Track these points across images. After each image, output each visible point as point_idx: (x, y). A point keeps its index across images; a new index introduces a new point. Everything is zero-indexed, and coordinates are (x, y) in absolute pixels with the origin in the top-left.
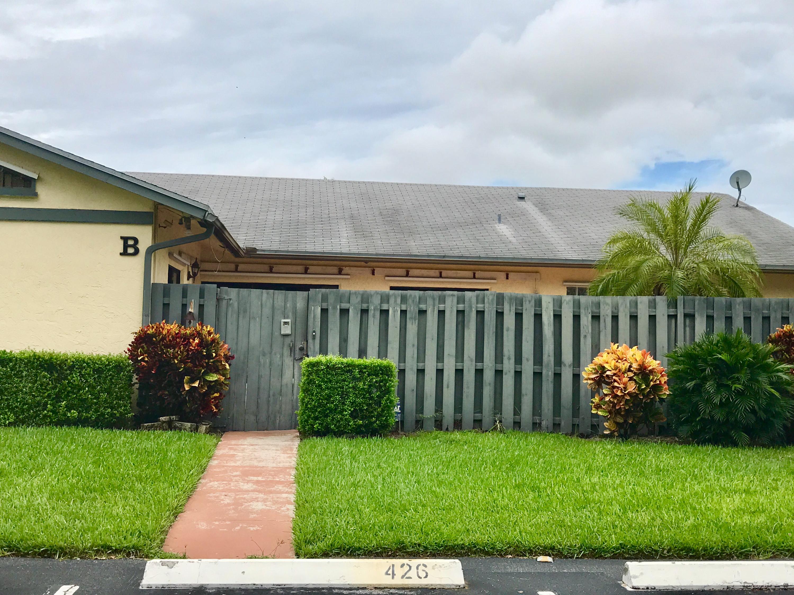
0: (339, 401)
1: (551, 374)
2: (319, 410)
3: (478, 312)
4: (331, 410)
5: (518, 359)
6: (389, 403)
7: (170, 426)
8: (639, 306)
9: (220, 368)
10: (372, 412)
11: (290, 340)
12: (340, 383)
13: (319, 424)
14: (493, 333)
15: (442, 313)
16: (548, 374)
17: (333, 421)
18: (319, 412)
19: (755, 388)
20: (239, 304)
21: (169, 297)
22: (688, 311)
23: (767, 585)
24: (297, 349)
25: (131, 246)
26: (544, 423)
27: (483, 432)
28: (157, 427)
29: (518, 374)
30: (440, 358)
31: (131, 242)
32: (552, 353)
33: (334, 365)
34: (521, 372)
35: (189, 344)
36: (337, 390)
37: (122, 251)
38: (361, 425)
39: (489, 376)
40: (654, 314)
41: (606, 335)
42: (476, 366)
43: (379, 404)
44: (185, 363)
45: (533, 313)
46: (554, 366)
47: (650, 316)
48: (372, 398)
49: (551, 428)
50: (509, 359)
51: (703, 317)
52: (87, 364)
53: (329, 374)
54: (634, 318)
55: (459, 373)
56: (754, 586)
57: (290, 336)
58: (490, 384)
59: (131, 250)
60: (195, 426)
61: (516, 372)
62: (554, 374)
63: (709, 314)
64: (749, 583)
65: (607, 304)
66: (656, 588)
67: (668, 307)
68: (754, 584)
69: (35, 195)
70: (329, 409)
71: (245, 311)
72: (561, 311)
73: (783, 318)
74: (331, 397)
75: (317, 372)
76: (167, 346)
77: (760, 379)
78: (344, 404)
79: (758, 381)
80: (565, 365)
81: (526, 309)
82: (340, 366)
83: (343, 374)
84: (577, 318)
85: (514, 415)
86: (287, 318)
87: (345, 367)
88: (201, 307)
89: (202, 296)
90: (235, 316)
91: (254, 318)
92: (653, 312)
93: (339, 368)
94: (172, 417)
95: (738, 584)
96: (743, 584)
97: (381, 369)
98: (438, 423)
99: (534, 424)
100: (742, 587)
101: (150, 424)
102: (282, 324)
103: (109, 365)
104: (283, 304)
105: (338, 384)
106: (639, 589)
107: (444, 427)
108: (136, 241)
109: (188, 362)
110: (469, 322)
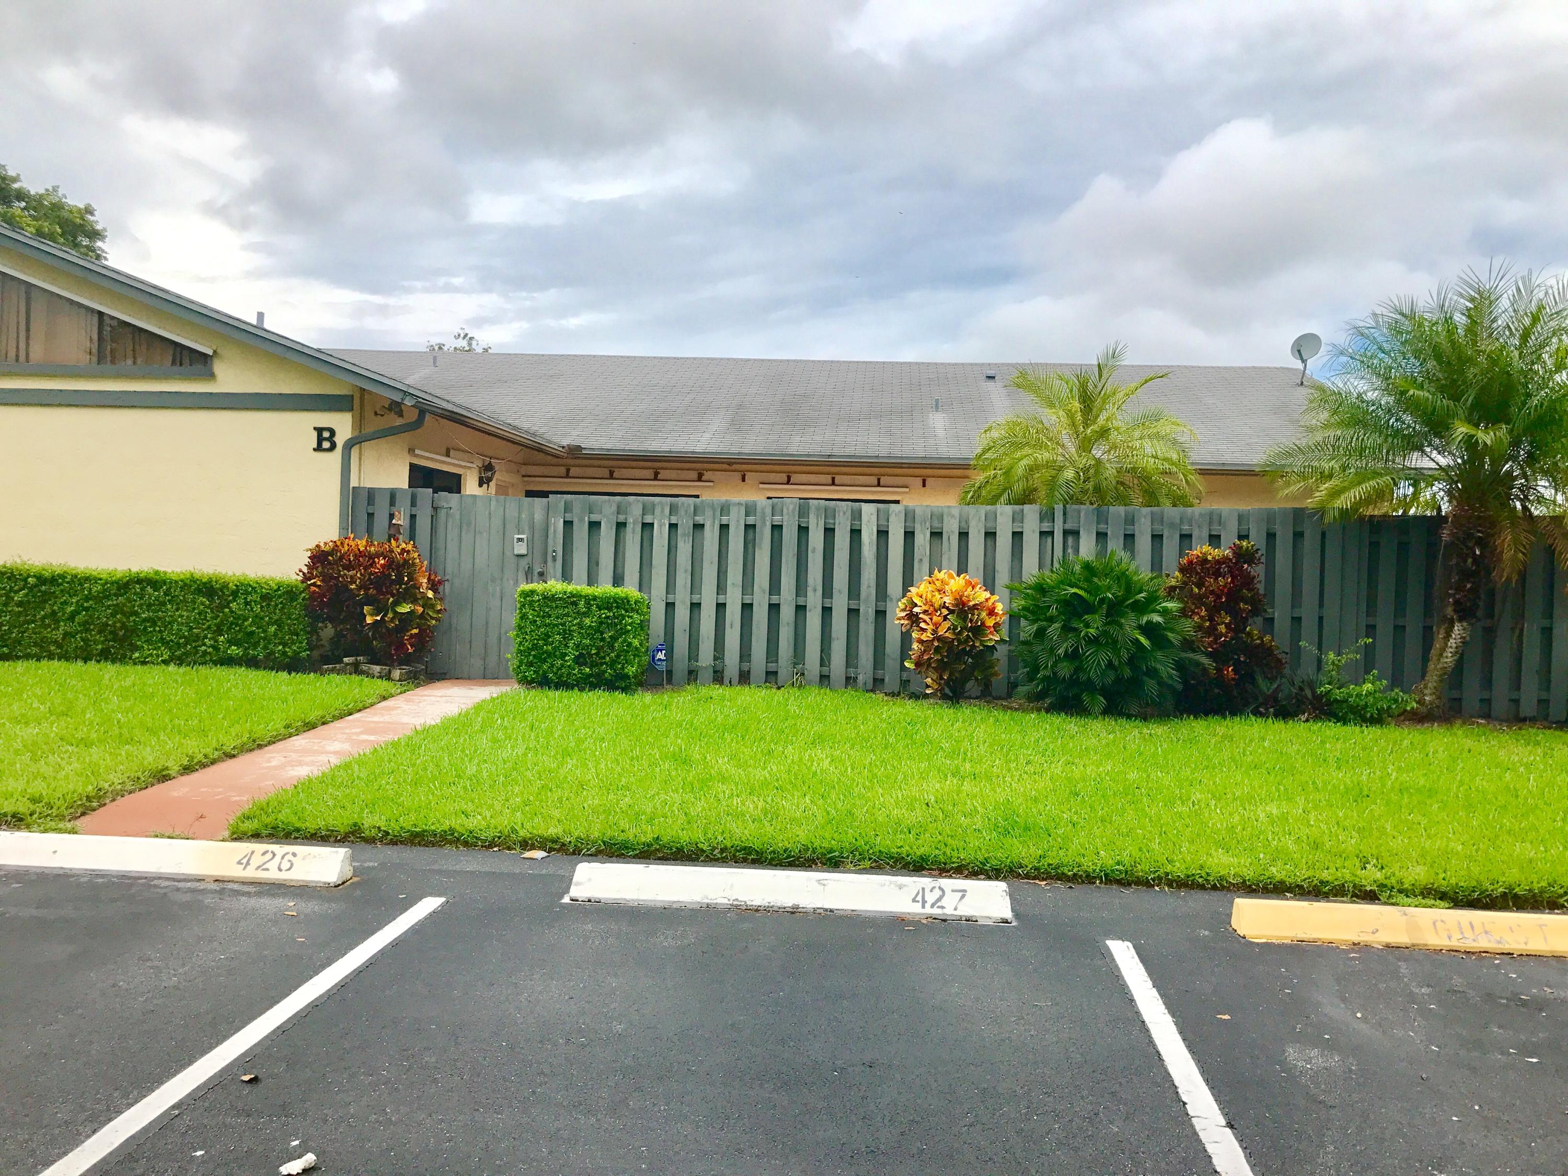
0: (560, 642)
1: (871, 612)
2: (533, 653)
3: (774, 527)
4: (549, 654)
5: (827, 591)
6: (627, 646)
7: (356, 669)
8: (1000, 519)
9: (419, 596)
10: (604, 658)
11: (526, 563)
12: (562, 619)
13: (534, 671)
14: (794, 555)
15: (724, 528)
16: (867, 611)
17: (553, 667)
18: (534, 656)
19: (1113, 634)
20: (461, 514)
21: (373, 505)
22: (1069, 526)
23: (767, 904)
24: (536, 573)
25: (326, 439)
26: (861, 678)
27: (779, 688)
28: (339, 670)
29: (827, 611)
30: (721, 587)
31: (326, 434)
32: (873, 584)
33: (553, 596)
34: (831, 608)
35: (373, 564)
36: (558, 627)
37: (315, 446)
38: (590, 675)
39: (787, 614)
40: (1020, 530)
41: (949, 559)
42: (769, 599)
43: (612, 647)
44: (367, 589)
45: (849, 529)
46: (877, 600)
47: (1014, 533)
48: (603, 639)
49: (870, 685)
50: (815, 590)
51: (1092, 533)
52: (254, 588)
53: (548, 606)
54: (990, 535)
55: (747, 608)
56: (747, 906)
57: (526, 557)
58: (788, 624)
59: (326, 445)
60: (387, 670)
61: (824, 608)
62: (876, 611)
63: (1100, 530)
64: (741, 901)
65: (953, 516)
66: (602, 901)
67: (1041, 521)
68: (748, 903)
69: (211, 376)
70: (546, 652)
71: (469, 524)
72: (888, 526)
73: (1211, 536)
74: (549, 637)
75: (531, 603)
76: (348, 567)
77: (1123, 621)
78: (566, 646)
79: (1121, 626)
80: (891, 600)
81: (839, 524)
82: (561, 596)
83: (567, 607)
84: (909, 535)
85: (821, 666)
86: (523, 533)
87: (568, 597)
88: (413, 517)
89: (413, 504)
90: (456, 531)
91: (481, 533)
92: (1019, 527)
93: (560, 599)
94: (358, 658)
95: (726, 901)
96: (731, 902)
97: (615, 601)
98: (719, 674)
99: (848, 679)
100: (729, 907)
101: (330, 666)
102: (515, 541)
103: (278, 589)
104: (517, 515)
105: (559, 620)
106: (577, 900)
107: (726, 681)
108: (332, 432)
109: (370, 588)
110: (761, 539)
